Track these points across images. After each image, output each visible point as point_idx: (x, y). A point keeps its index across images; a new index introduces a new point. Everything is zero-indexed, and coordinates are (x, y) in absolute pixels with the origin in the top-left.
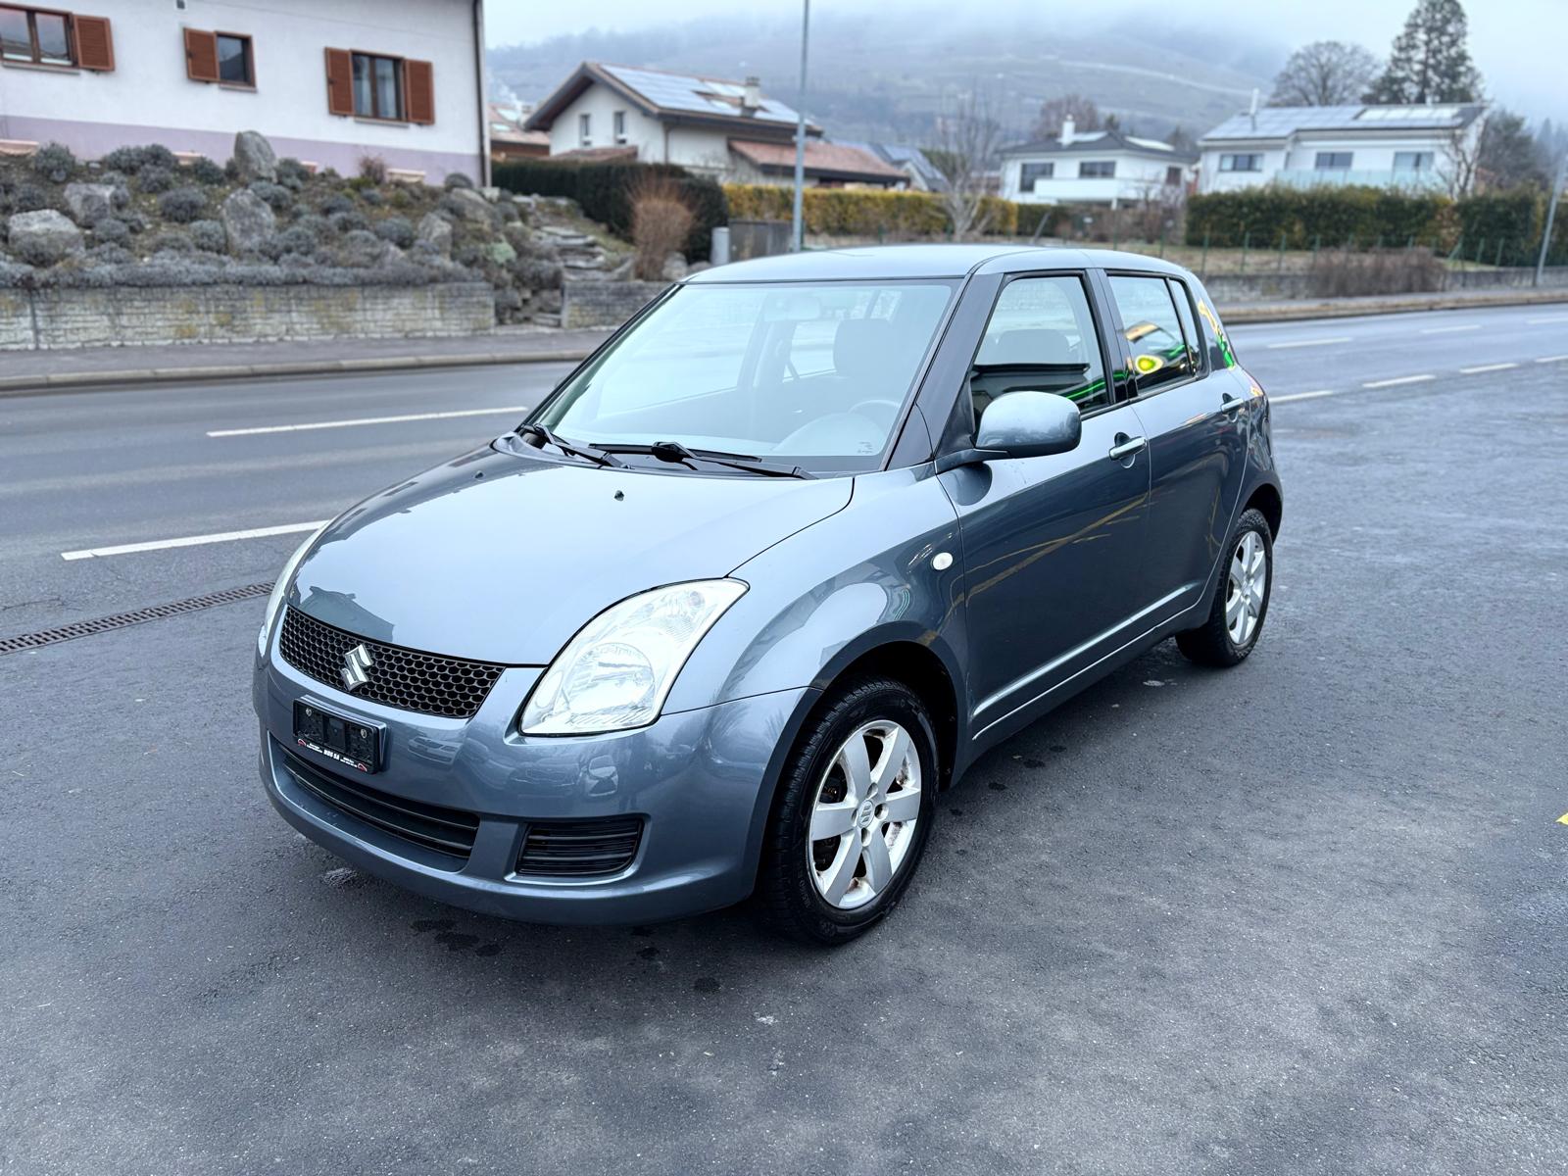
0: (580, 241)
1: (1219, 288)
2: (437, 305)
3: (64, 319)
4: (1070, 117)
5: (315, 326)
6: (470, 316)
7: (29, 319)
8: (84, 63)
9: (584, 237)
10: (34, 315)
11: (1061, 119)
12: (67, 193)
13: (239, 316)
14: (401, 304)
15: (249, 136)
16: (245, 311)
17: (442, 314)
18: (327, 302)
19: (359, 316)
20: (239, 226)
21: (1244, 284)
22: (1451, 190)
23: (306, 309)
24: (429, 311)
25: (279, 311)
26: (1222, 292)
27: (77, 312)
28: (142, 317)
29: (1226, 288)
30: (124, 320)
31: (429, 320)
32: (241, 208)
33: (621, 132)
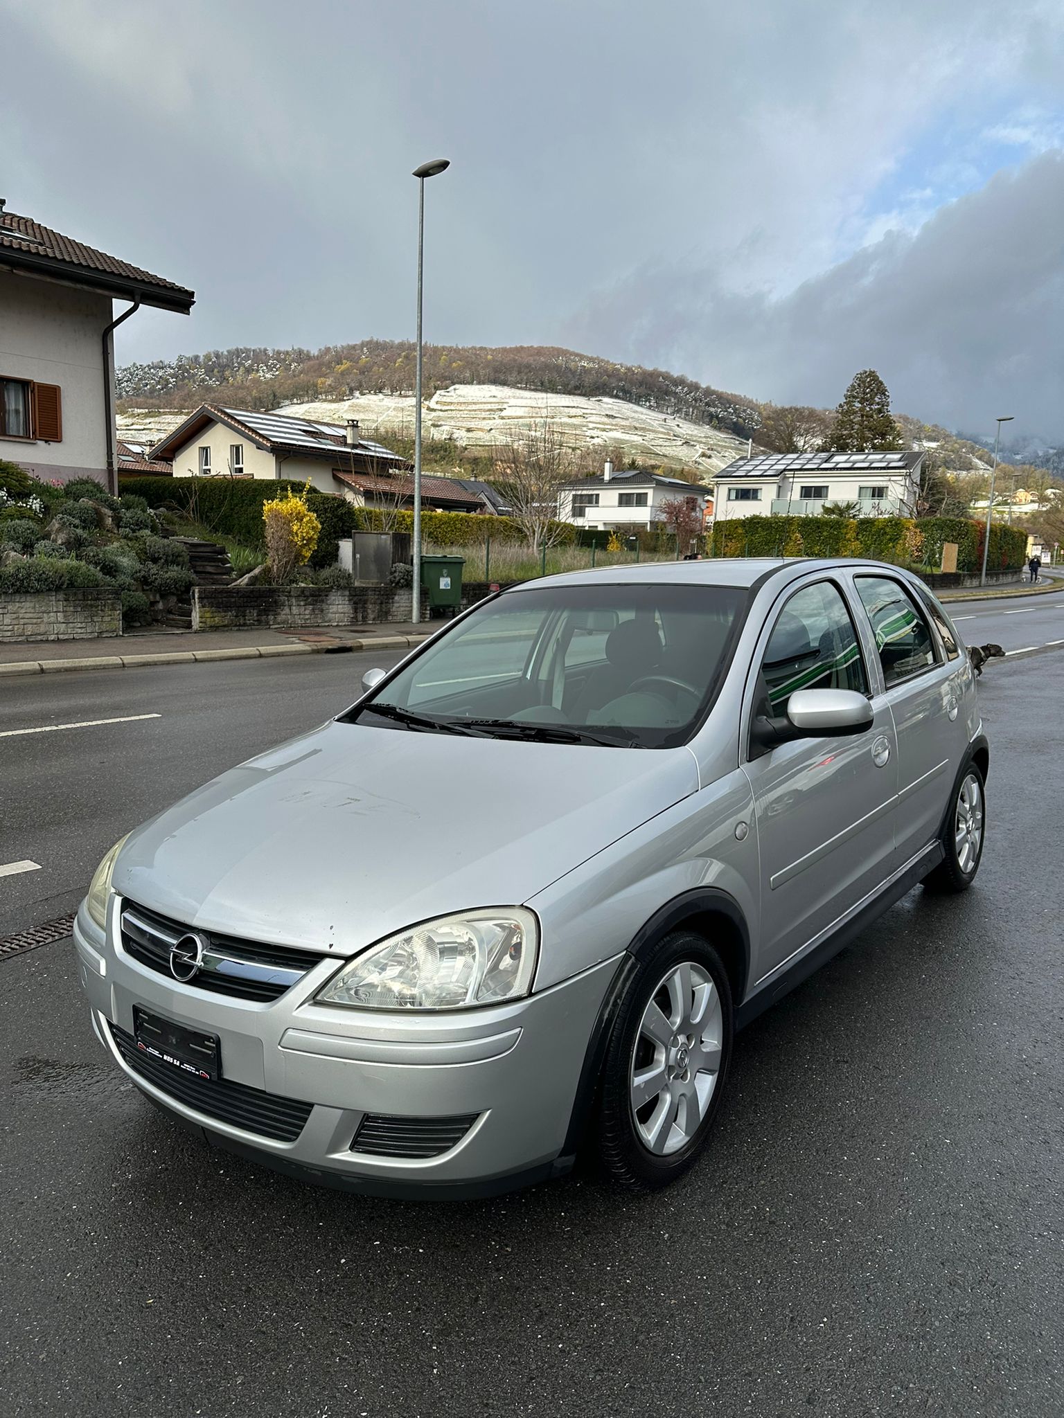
0: (209, 549)
22: (911, 513)
24: (52, 614)
31: (53, 622)
33: (238, 463)
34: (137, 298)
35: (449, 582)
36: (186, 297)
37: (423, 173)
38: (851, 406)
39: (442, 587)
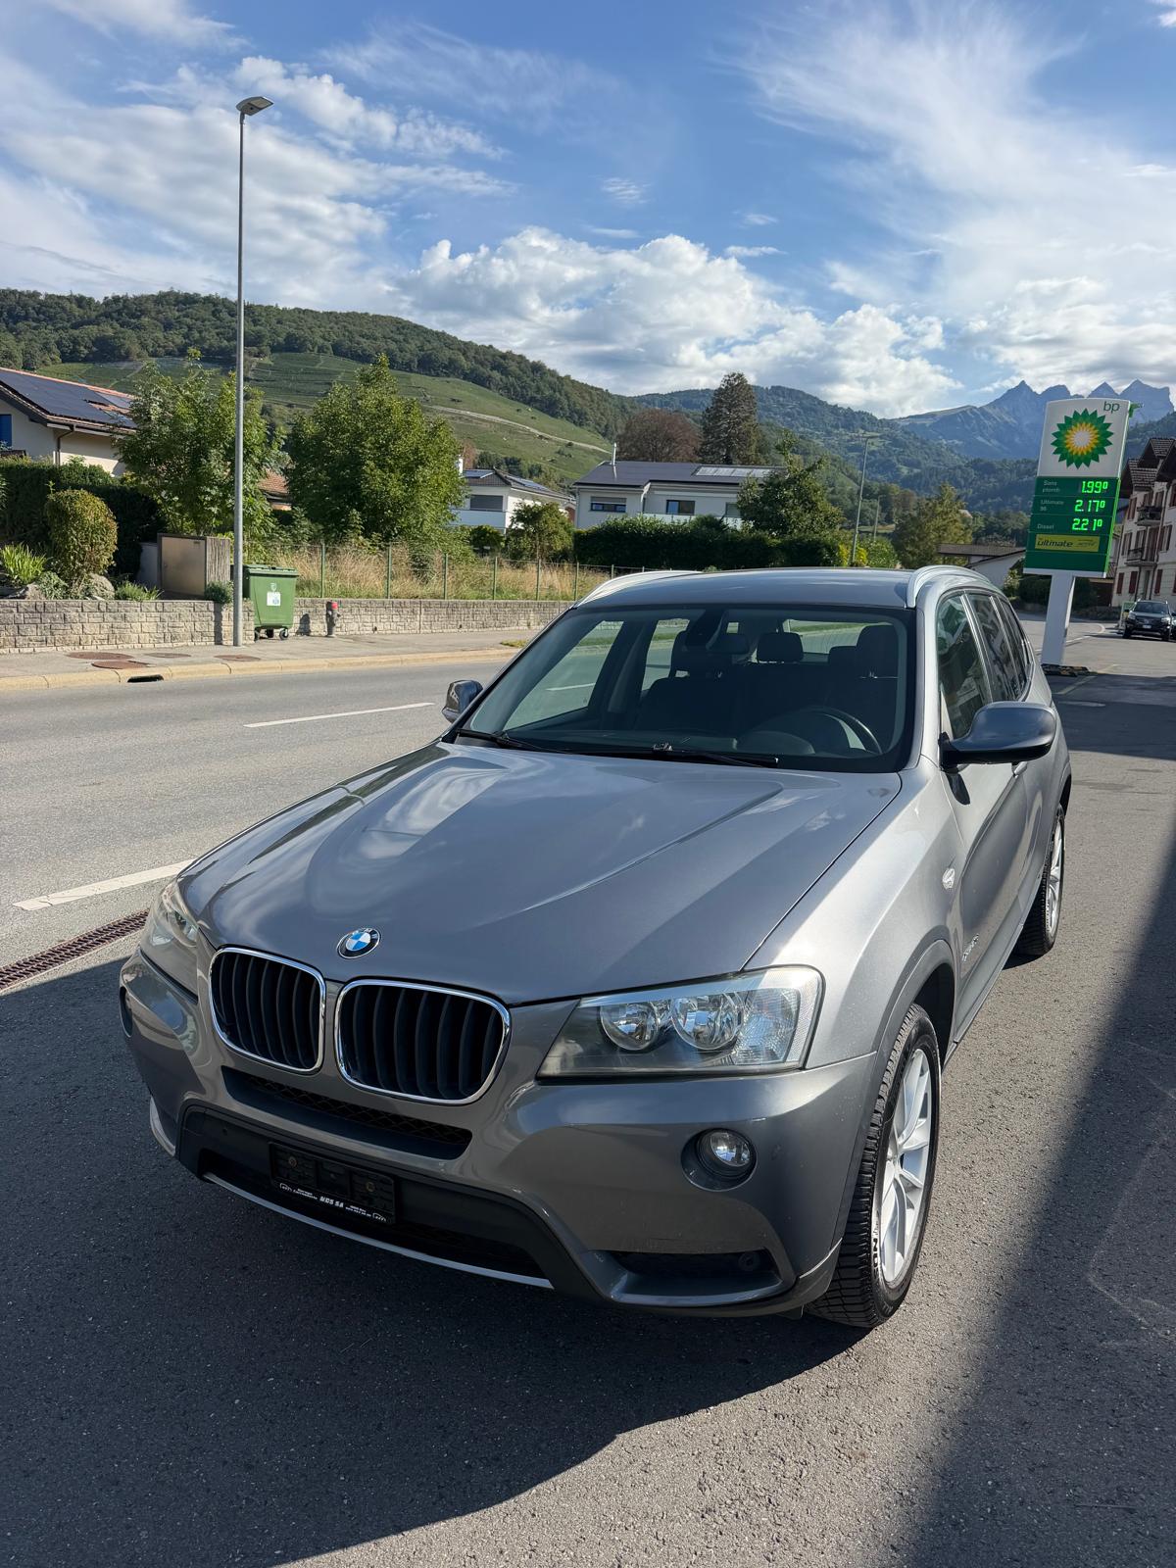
35: (279, 599)
38: (719, 411)
39: (270, 603)
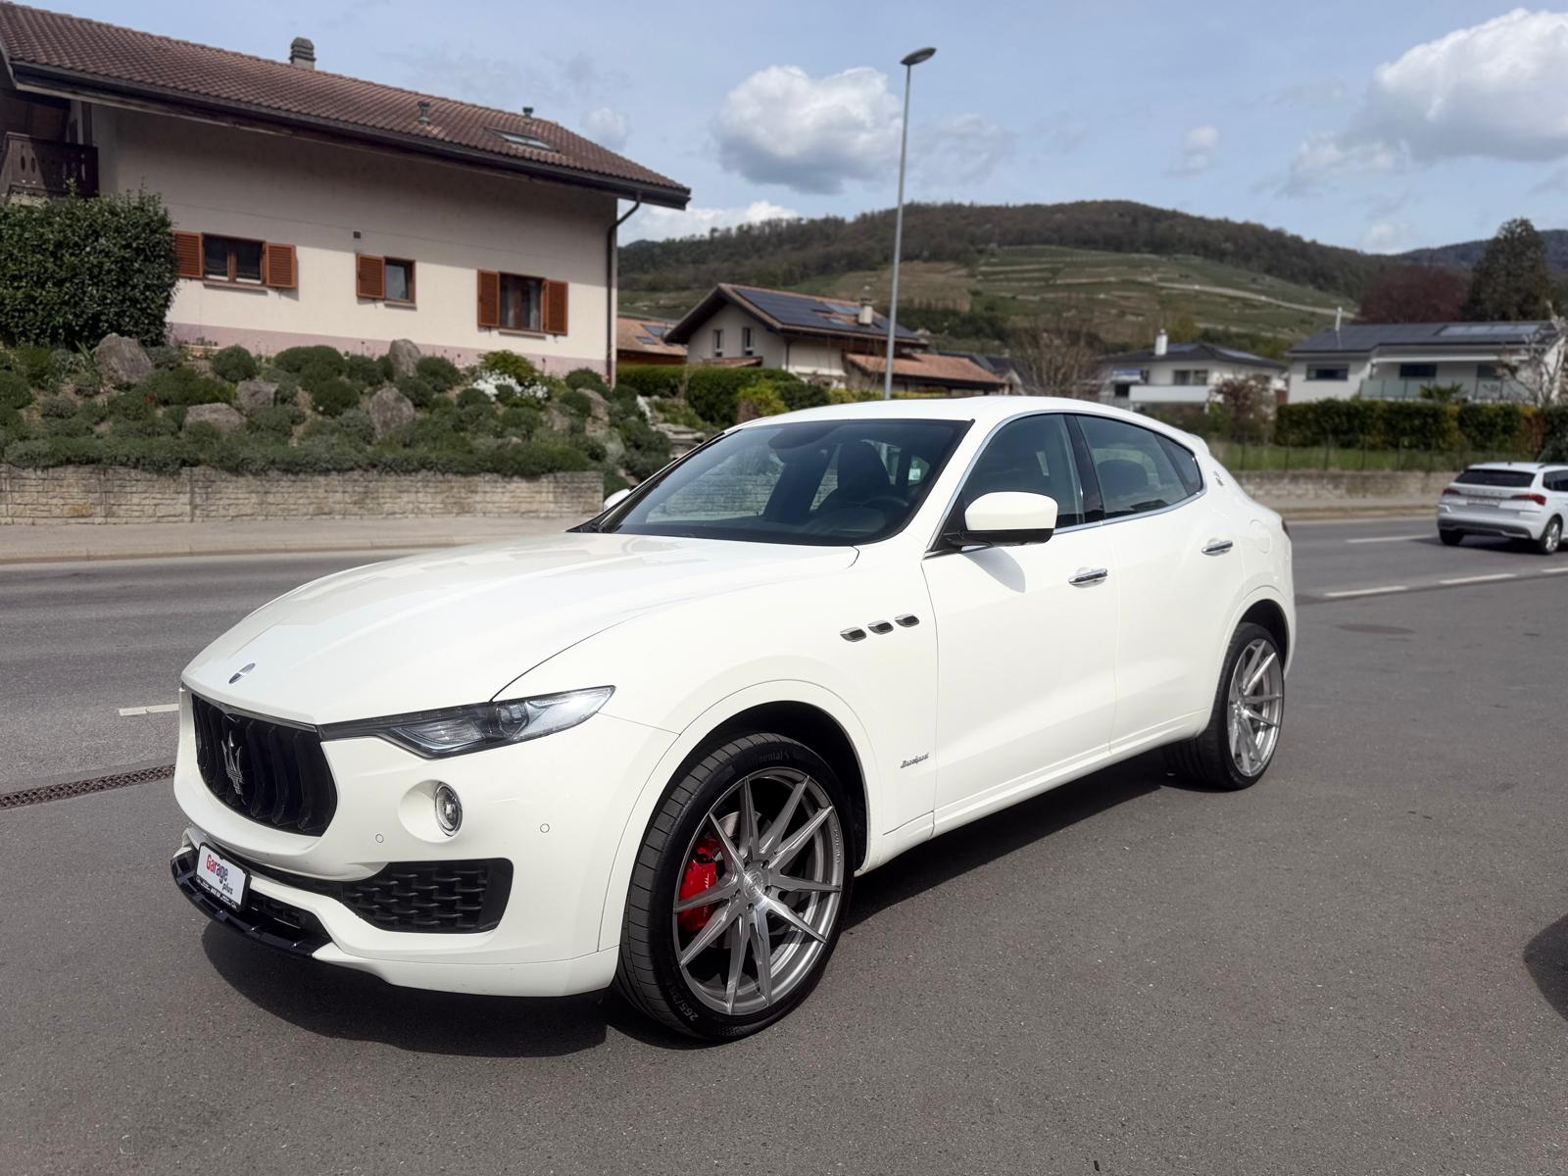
0: (690, 436)
1: (1304, 486)
2: (551, 490)
3: (218, 496)
4: (1163, 331)
5: (439, 506)
6: (581, 500)
7: (188, 495)
8: (271, 282)
9: (693, 433)
10: (193, 493)
11: (1157, 333)
12: (238, 389)
13: (371, 496)
14: (518, 488)
15: (402, 343)
16: (377, 492)
17: (555, 497)
18: (450, 484)
19: (478, 498)
20: (382, 419)
21: (1328, 483)
22: (1536, 399)
23: (432, 490)
24: (544, 495)
25: (408, 492)
26: (1307, 490)
27: (230, 490)
28: (286, 496)
29: (1310, 487)
30: (270, 498)
31: (544, 502)
32: (386, 403)
33: (748, 345)
34: (639, 197)
36: (683, 194)
37: (910, 61)
